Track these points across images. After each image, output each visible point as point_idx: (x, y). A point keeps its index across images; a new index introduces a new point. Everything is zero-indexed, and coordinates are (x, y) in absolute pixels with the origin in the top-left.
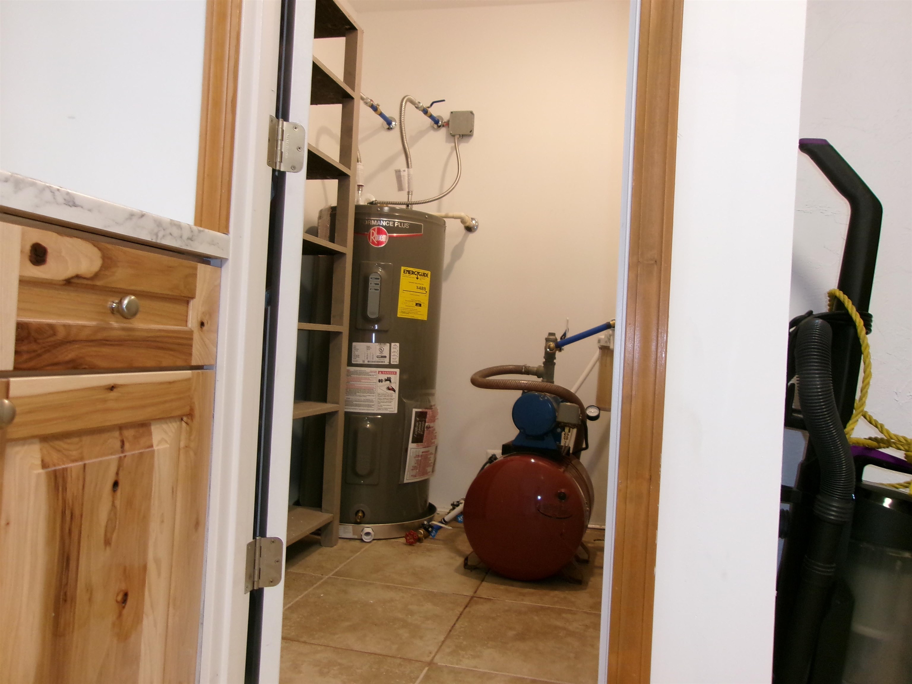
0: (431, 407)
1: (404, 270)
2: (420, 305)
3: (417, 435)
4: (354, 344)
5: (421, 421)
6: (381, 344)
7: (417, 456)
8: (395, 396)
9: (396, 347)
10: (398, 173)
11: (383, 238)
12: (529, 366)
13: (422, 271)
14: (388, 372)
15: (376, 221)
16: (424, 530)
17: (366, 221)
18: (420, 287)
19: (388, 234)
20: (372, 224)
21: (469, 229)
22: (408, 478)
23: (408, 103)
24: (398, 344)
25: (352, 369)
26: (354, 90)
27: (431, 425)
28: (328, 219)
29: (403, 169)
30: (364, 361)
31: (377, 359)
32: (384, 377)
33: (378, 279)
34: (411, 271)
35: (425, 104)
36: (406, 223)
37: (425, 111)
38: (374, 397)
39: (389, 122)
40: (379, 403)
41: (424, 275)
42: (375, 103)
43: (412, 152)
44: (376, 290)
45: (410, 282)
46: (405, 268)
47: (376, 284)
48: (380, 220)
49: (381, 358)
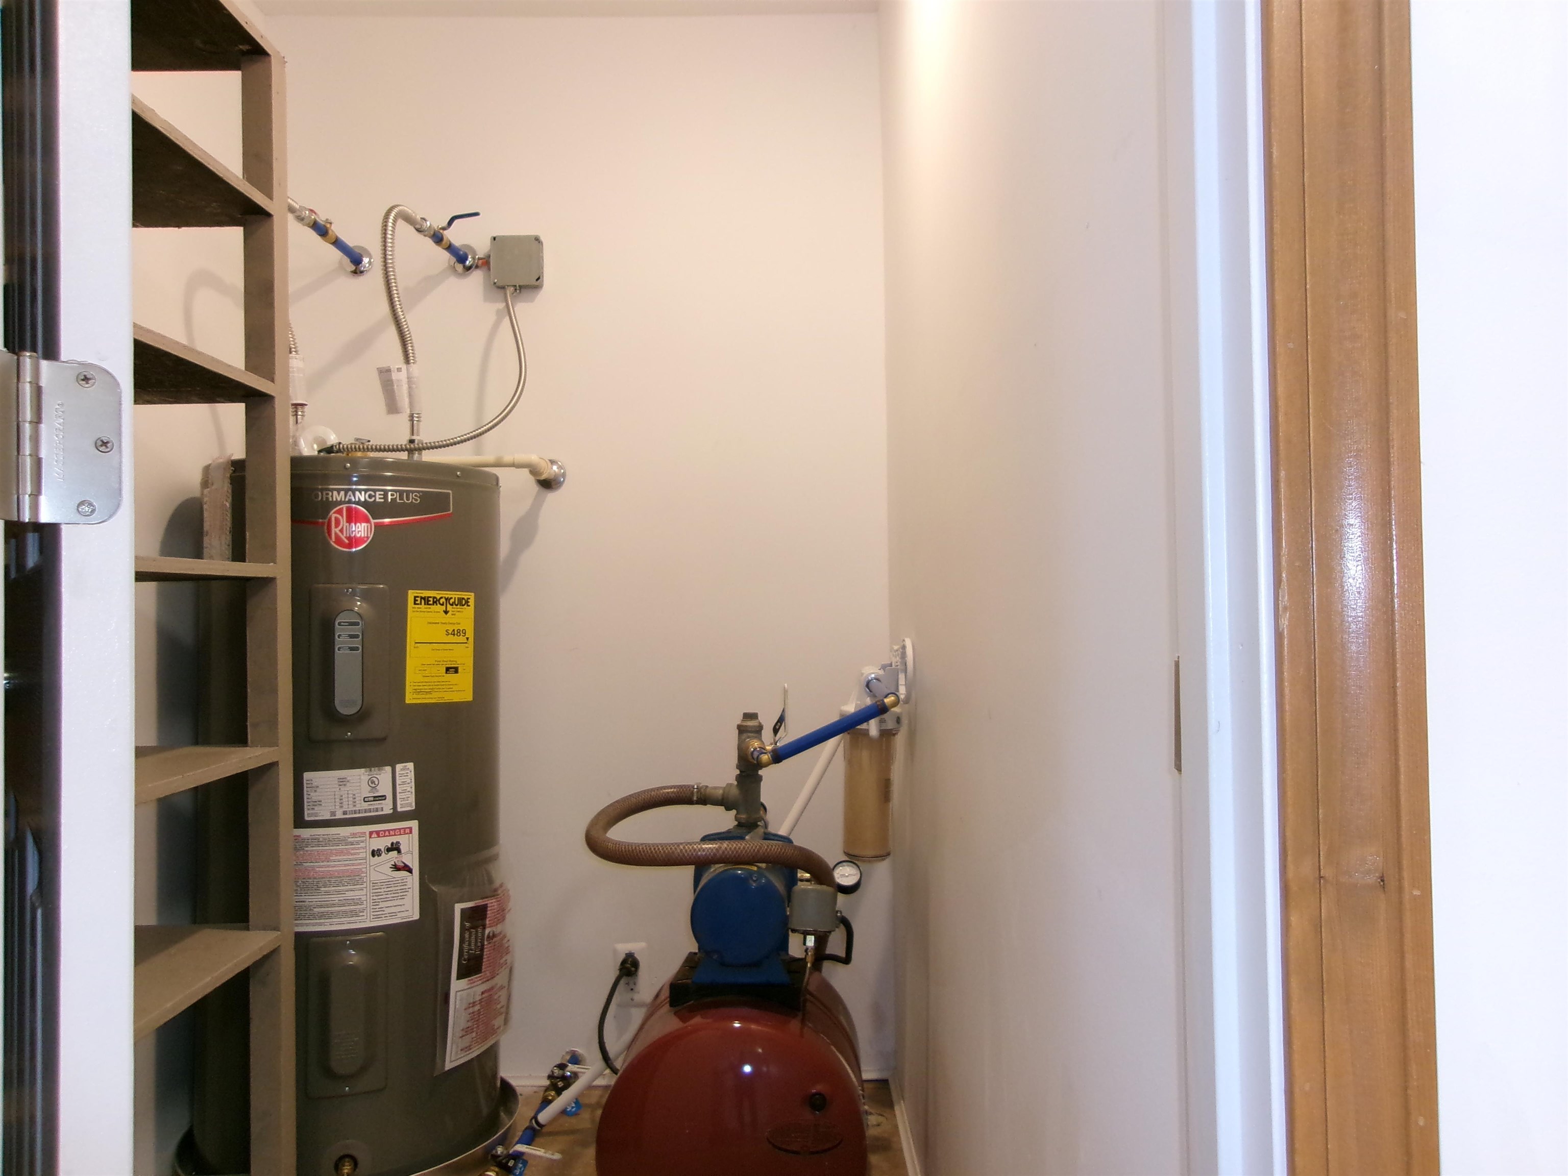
0: (494, 893)
1: (415, 597)
2: (456, 670)
3: (469, 960)
4: (307, 775)
5: (475, 927)
6: (371, 771)
7: (471, 1005)
8: (413, 881)
9: (406, 772)
10: (385, 374)
11: (361, 530)
12: (707, 787)
13: (454, 595)
14: (392, 830)
15: (342, 493)
16: (497, 1169)
17: (320, 493)
18: (454, 630)
19: (373, 521)
20: (334, 499)
21: (547, 484)
22: (453, 1058)
23: (400, 222)
24: (411, 765)
25: (306, 833)
26: (270, 197)
27: (498, 929)
28: (226, 489)
29: (397, 367)
30: (333, 814)
31: (365, 806)
32: (382, 843)
33: (357, 624)
34: (430, 597)
35: (437, 221)
36: (413, 492)
37: (438, 238)
38: (364, 892)
39: (355, 259)
40: (375, 903)
41: (462, 602)
42: (321, 218)
43: (411, 321)
44: (352, 649)
45: (430, 623)
46: (417, 593)
47: (351, 636)
48: (354, 491)
49: (374, 801)
